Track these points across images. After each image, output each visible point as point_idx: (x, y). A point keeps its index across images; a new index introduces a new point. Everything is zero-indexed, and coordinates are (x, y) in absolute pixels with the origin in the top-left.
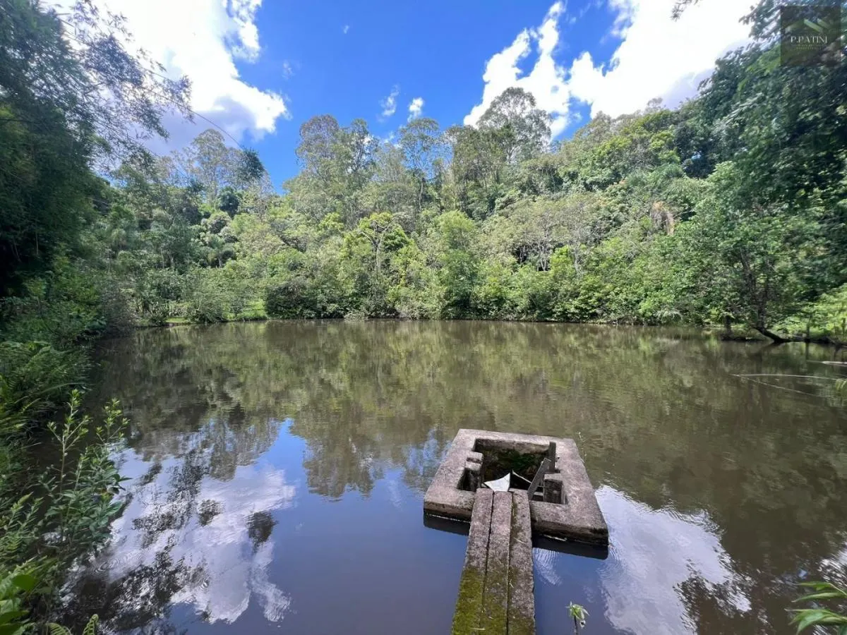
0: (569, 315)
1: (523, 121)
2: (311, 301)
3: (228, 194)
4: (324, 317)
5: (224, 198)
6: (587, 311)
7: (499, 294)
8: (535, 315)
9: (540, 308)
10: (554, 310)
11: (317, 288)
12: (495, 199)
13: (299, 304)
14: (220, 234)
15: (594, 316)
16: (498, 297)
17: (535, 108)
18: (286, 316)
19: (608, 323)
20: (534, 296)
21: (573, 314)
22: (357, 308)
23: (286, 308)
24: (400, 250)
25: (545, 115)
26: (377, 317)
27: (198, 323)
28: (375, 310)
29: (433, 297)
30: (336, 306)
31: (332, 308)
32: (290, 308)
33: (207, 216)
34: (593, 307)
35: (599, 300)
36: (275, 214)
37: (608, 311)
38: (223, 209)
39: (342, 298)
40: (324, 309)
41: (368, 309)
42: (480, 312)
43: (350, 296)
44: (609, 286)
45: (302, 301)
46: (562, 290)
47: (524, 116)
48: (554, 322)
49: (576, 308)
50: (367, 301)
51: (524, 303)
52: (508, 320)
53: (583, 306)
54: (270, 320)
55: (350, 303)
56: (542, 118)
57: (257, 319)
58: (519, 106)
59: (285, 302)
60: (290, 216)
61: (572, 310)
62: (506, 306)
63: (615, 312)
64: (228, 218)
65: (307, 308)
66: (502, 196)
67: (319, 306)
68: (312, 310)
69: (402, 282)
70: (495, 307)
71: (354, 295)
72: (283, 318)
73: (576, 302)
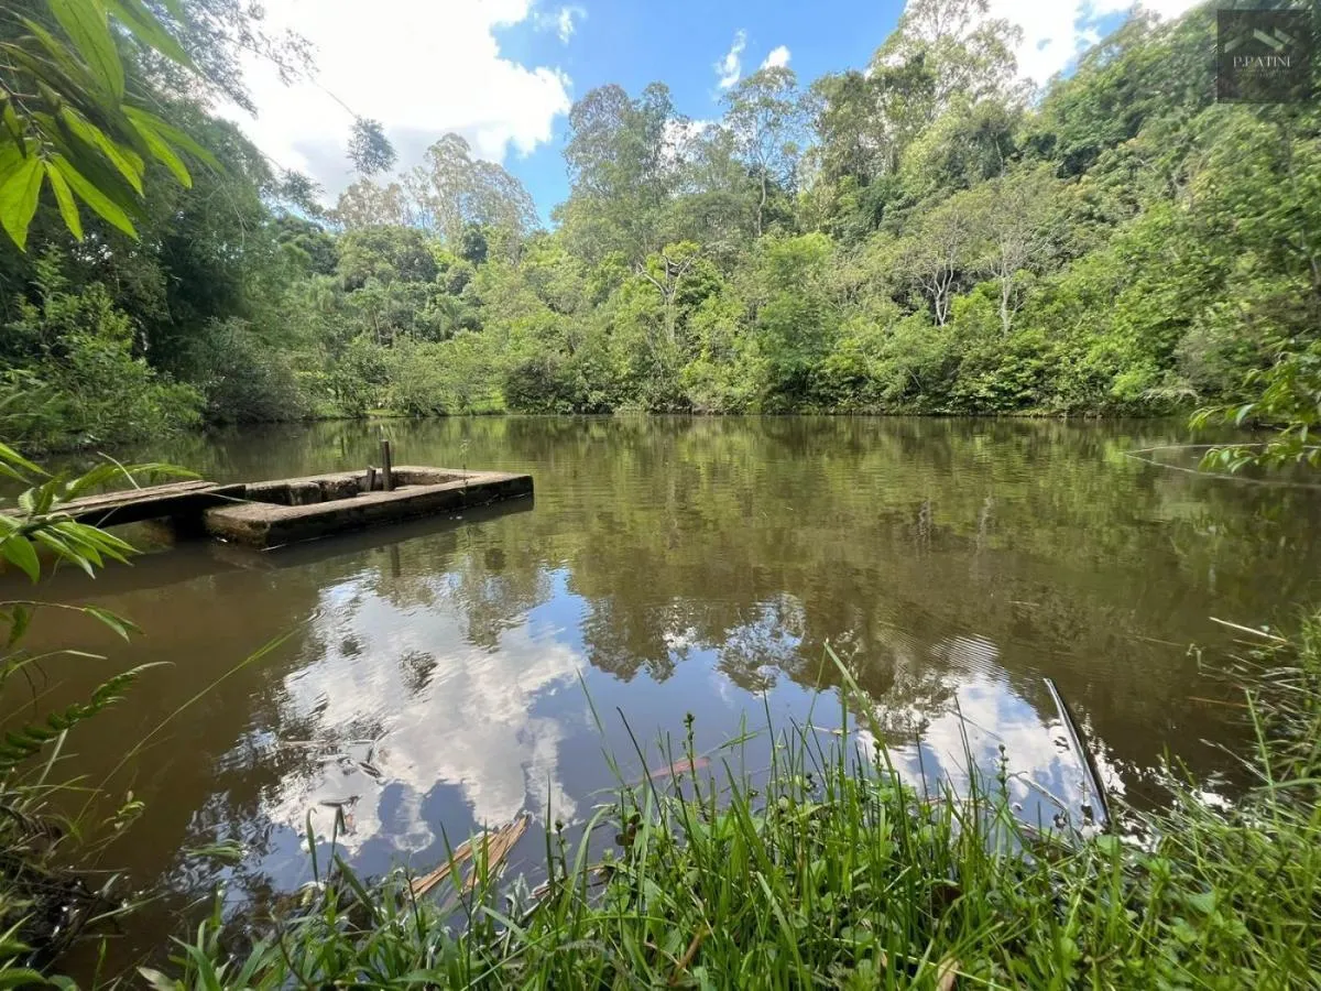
0: (977, 403)
1: (962, 46)
2: (567, 387)
3: (473, 234)
4: (586, 412)
5: (467, 240)
6: (1014, 394)
7: (856, 368)
8: (916, 405)
9: (926, 392)
10: (950, 394)
11: (575, 368)
12: (884, 204)
13: (551, 392)
14: (462, 295)
15: (1026, 402)
16: (855, 375)
17: (987, 17)
18: (532, 410)
19: (1050, 416)
20: (917, 371)
21: (985, 399)
22: (633, 397)
23: (531, 397)
24: (704, 303)
25: (1006, 29)
26: (664, 411)
27: (408, 416)
28: (661, 401)
29: (746, 378)
30: (603, 394)
31: (596, 397)
32: (538, 398)
33: (445, 268)
34: (1025, 387)
35: (1039, 373)
36: (538, 261)
37: (1051, 393)
38: (467, 257)
39: (613, 382)
40: (586, 399)
41: (650, 400)
42: (825, 400)
43: (624, 379)
44: (1059, 346)
45: (556, 387)
46: (968, 358)
47: (962, 37)
48: (950, 415)
49: (992, 388)
50: (647, 385)
51: (898, 383)
52: (869, 414)
53: (1006, 385)
54: (510, 415)
55: (626, 390)
56: (1000, 35)
57: (491, 413)
58: (957, 18)
59: (530, 389)
60: (558, 263)
61: (983, 392)
62: (869, 388)
63: (1064, 394)
64: (471, 270)
65: (562, 397)
66: (898, 199)
67: (578, 394)
68: (569, 400)
69: (704, 354)
70: (848, 392)
71: (631, 377)
72: (528, 413)
73: (991, 378)
